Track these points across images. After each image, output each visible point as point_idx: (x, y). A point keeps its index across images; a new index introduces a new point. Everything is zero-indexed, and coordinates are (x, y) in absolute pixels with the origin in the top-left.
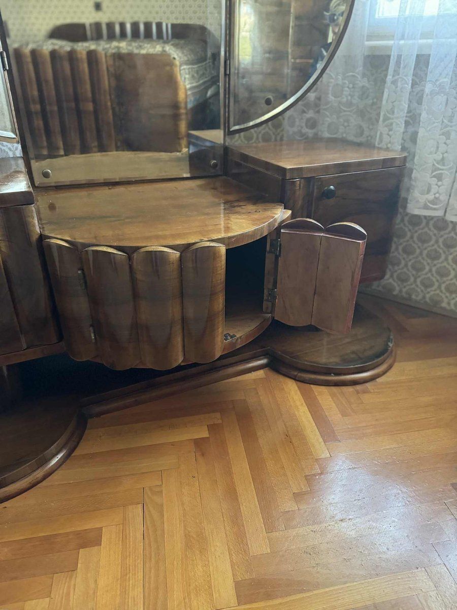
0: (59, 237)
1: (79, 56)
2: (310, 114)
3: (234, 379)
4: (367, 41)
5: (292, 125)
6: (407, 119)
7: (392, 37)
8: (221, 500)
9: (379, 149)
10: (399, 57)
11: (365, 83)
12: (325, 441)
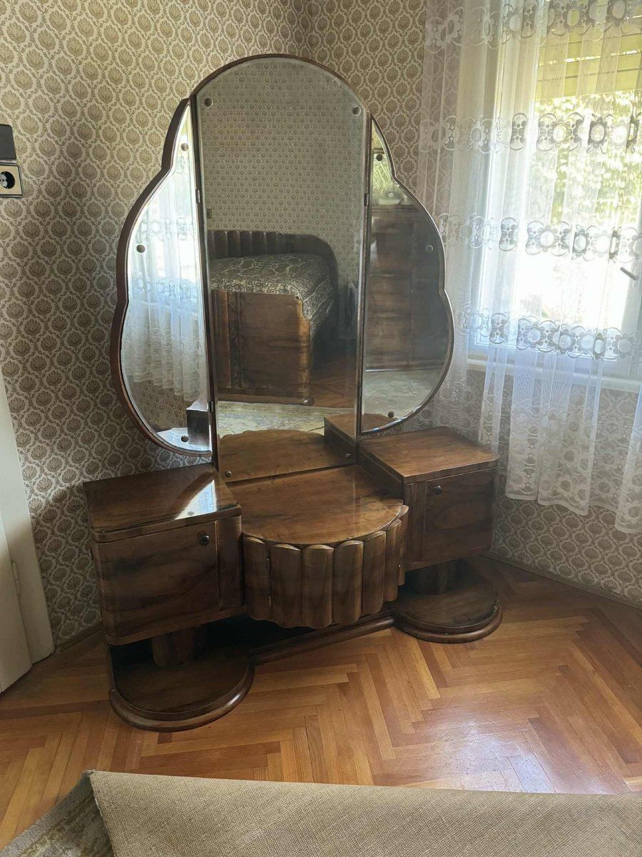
0: (255, 536)
4: (468, 359)
7: (485, 359)
8: (361, 726)
9: (481, 447)
10: (493, 374)
11: (469, 389)
12: (438, 687)
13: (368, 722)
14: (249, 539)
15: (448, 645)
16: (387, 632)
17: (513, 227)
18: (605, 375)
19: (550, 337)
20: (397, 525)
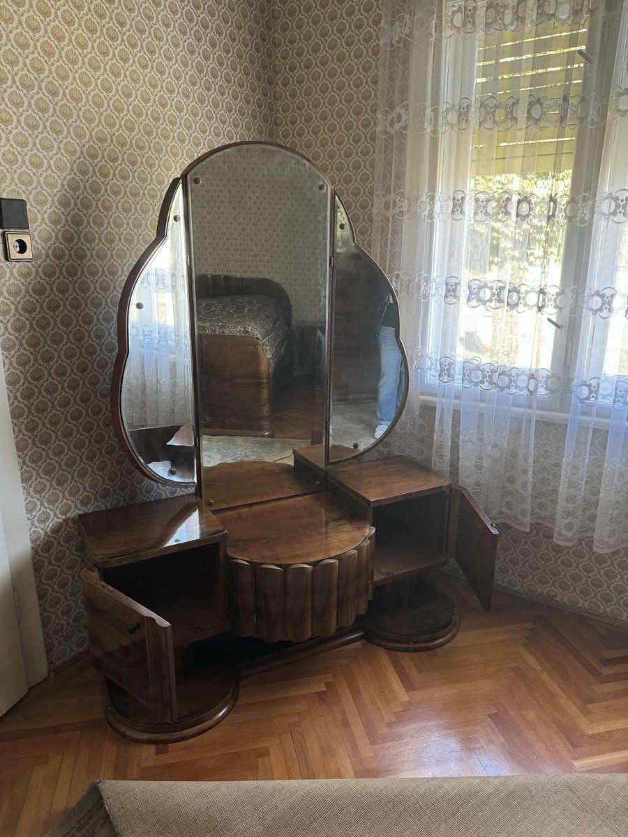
0: (241, 558)
3: (339, 649)
4: (421, 395)
7: (435, 395)
8: (340, 728)
9: (434, 473)
10: (443, 409)
11: (422, 422)
12: (406, 691)
13: (347, 725)
14: (236, 561)
15: (413, 655)
16: (359, 644)
17: (456, 284)
18: (538, 408)
19: (490, 377)
20: (366, 544)
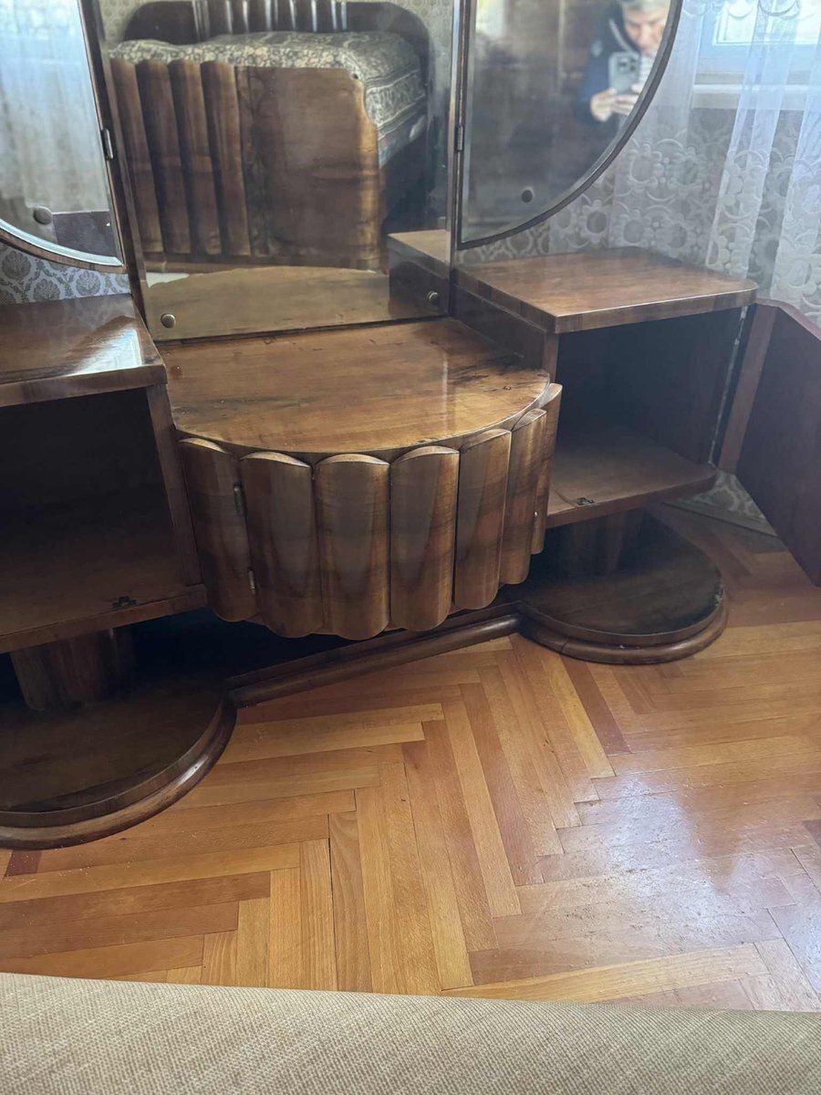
0: (205, 435)
1: (188, 72)
2: (596, 206)
3: (461, 651)
4: (696, 84)
5: (565, 224)
6: (761, 218)
7: (739, 79)
8: (447, 836)
9: (711, 272)
10: (751, 113)
11: (690, 155)
12: (607, 752)
13: (462, 828)
14: (190, 441)
15: (625, 671)
16: (504, 642)
20: (533, 418)
